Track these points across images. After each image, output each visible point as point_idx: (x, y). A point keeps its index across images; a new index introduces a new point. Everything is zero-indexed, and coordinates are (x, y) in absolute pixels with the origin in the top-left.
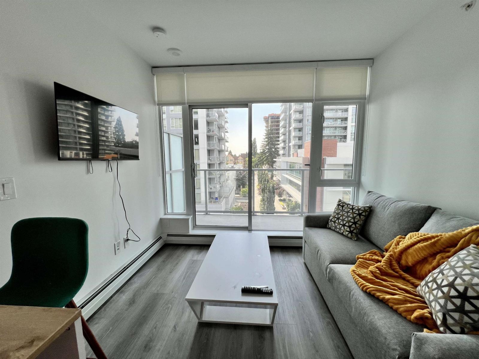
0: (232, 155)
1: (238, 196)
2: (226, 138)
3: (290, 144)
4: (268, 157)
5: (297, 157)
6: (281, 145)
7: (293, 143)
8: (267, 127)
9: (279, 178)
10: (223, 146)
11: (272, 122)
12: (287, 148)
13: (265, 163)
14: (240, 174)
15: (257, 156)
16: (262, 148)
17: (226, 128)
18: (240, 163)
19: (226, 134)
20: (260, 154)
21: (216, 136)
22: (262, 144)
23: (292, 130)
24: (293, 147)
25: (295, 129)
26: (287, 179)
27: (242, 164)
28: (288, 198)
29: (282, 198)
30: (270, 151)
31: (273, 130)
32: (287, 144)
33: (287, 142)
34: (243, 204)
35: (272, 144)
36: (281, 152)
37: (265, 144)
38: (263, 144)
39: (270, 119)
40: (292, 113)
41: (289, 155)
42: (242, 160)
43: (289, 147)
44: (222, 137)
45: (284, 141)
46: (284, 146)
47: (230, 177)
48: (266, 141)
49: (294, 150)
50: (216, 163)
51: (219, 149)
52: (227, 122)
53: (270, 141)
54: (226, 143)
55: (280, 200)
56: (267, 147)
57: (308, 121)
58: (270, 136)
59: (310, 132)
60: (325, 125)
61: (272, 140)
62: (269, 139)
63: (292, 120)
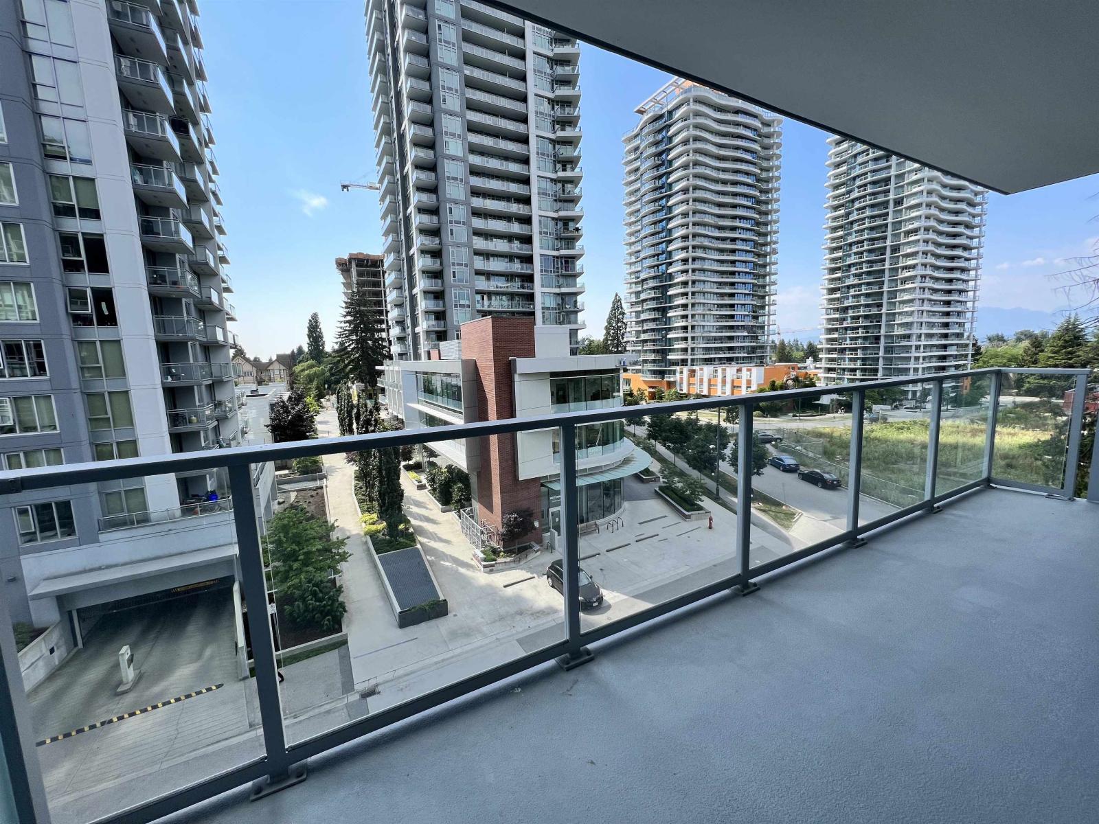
0: (248, 360)
1: (285, 475)
2: (226, 308)
3: (417, 330)
4: (359, 361)
5: (440, 359)
6: (395, 331)
7: (423, 325)
8: (347, 285)
9: (395, 414)
10: (219, 332)
11: (360, 274)
12: (410, 338)
13: (353, 378)
14: (284, 412)
15: (325, 359)
16: (340, 340)
17: (225, 278)
18: (279, 380)
19: (225, 295)
20: (334, 355)
21: (187, 300)
22: (340, 330)
23: (419, 295)
24: (426, 337)
25: (426, 293)
26: (420, 412)
27: (283, 384)
28: (428, 459)
29: (411, 462)
30: (362, 347)
31: (364, 294)
32: (410, 329)
33: (409, 325)
34: (303, 493)
35: (366, 330)
36: (395, 349)
37: (347, 328)
38: (341, 328)
39: (353, 265)
40: (414, 254)
41: (417, 357)
42: (282, 373)
43: (415, 337)
44: (211, 303)
45: (401, 323)
46: (400, 333)
47: (250, 422)
48: (347, 322)
49: (429, 344)
50: (199, 385)
51: (205, 340)
52: (223, 260)
53: (361, 323)
54: (229, 324)
55: (408, 468)
56: (354, 337)
57: (454, 277)
58: (359, 309)
59: (462, 302)
60: (492, 289)
61: (365, 319)
62: (358, 317)
63: (417, 272)
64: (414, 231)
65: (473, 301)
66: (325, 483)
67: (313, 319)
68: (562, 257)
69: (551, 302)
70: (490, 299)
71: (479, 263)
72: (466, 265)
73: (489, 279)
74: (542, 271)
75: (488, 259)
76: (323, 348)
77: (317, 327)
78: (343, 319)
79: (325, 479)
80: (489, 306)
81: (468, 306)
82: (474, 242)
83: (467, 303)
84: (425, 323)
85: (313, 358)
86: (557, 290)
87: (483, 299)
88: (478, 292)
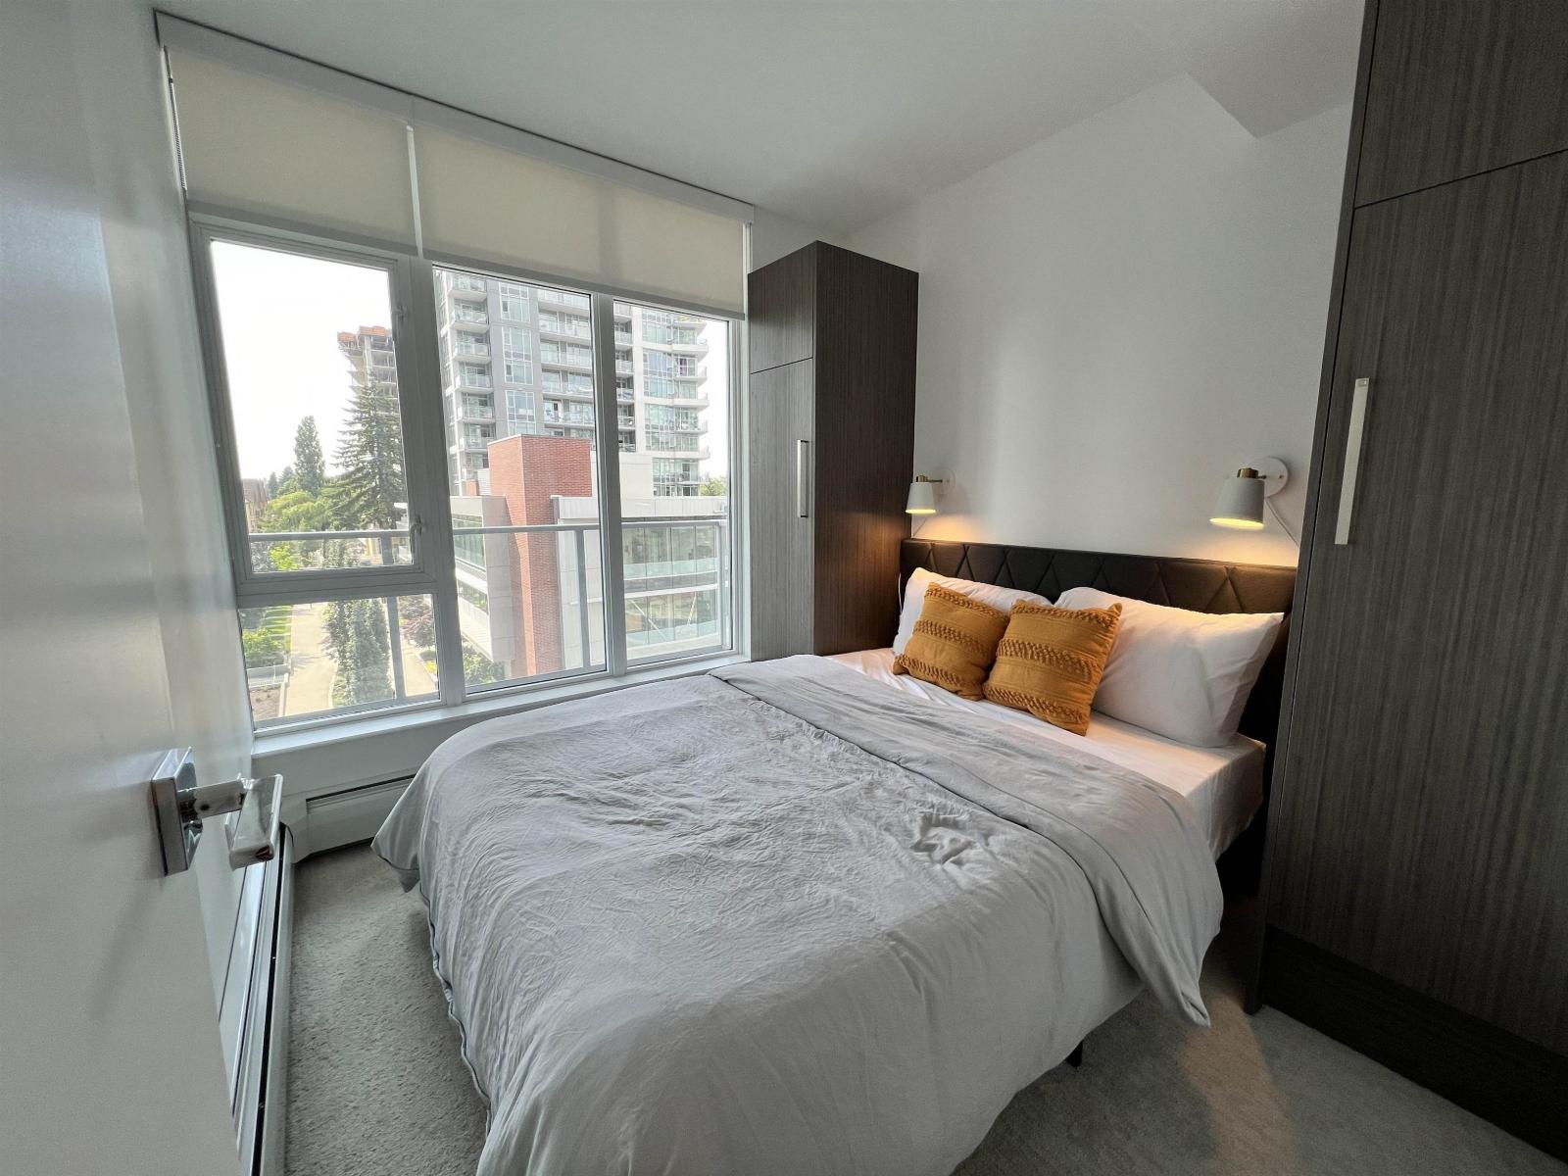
3: (451, 450)
4: (375, 493)
5: (478, 495)
7: (460, 444)
8: (358, 376)
11: (377, 360)
13: (364, 520)
15: (324, 490)
16: (346, 460)
20: (336, 483)
22: (343, 445)
23: (454, 398)
24: (462, 462)
25: (464, 394)
30: (380, 472)
31: (384, 391)
35: (386, 447)
37: (355, 443)
38: (344, 442)
39: (367, 346)
40: (446, 335)
48: (353, 433)
53: (378, 435)
55: (428, 656)
56: (368, 457)
57: (509, 373)
58: (375, 415)
59: (522, 411)
60: (569, 394)
61: (385, 430)
62: (373, 427)
63: (451, 362)
64: (446, 300)
65: (540, 410)
66: (286, 680)
67: (305, 425)
68: (676, 355)
69: (660, 419)
70: (566, 408)
71: (549, 356)
72: (528, 357)
73: (565, 379)
74: (645, 372)
75: (564, 350)
76: (322, 471)
77: (311, 438)
78: (348, 428)
79: (286, 675)
80: (565, 419)
81: (531, 418)
82: (541, 323)
83: (530, 412)
84: (462, 441)
85: (304, 487)
86: (669, 402)
87: (556, 408)
88: (546, 398)
